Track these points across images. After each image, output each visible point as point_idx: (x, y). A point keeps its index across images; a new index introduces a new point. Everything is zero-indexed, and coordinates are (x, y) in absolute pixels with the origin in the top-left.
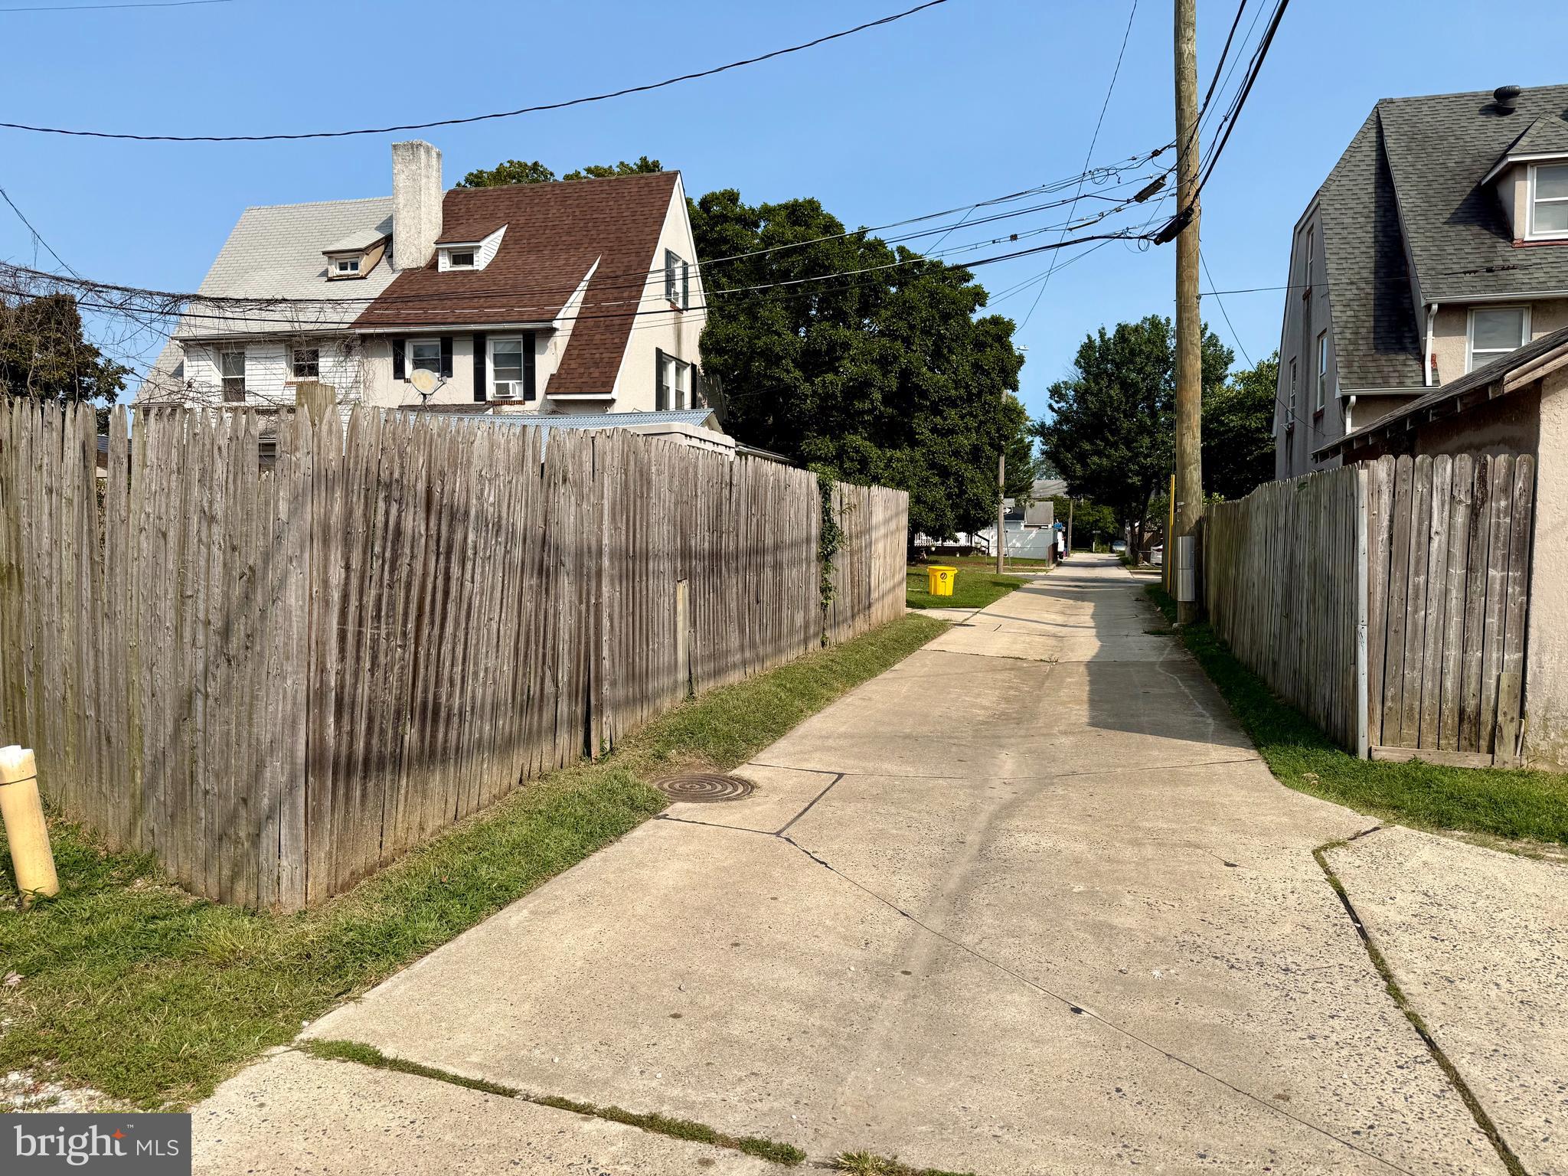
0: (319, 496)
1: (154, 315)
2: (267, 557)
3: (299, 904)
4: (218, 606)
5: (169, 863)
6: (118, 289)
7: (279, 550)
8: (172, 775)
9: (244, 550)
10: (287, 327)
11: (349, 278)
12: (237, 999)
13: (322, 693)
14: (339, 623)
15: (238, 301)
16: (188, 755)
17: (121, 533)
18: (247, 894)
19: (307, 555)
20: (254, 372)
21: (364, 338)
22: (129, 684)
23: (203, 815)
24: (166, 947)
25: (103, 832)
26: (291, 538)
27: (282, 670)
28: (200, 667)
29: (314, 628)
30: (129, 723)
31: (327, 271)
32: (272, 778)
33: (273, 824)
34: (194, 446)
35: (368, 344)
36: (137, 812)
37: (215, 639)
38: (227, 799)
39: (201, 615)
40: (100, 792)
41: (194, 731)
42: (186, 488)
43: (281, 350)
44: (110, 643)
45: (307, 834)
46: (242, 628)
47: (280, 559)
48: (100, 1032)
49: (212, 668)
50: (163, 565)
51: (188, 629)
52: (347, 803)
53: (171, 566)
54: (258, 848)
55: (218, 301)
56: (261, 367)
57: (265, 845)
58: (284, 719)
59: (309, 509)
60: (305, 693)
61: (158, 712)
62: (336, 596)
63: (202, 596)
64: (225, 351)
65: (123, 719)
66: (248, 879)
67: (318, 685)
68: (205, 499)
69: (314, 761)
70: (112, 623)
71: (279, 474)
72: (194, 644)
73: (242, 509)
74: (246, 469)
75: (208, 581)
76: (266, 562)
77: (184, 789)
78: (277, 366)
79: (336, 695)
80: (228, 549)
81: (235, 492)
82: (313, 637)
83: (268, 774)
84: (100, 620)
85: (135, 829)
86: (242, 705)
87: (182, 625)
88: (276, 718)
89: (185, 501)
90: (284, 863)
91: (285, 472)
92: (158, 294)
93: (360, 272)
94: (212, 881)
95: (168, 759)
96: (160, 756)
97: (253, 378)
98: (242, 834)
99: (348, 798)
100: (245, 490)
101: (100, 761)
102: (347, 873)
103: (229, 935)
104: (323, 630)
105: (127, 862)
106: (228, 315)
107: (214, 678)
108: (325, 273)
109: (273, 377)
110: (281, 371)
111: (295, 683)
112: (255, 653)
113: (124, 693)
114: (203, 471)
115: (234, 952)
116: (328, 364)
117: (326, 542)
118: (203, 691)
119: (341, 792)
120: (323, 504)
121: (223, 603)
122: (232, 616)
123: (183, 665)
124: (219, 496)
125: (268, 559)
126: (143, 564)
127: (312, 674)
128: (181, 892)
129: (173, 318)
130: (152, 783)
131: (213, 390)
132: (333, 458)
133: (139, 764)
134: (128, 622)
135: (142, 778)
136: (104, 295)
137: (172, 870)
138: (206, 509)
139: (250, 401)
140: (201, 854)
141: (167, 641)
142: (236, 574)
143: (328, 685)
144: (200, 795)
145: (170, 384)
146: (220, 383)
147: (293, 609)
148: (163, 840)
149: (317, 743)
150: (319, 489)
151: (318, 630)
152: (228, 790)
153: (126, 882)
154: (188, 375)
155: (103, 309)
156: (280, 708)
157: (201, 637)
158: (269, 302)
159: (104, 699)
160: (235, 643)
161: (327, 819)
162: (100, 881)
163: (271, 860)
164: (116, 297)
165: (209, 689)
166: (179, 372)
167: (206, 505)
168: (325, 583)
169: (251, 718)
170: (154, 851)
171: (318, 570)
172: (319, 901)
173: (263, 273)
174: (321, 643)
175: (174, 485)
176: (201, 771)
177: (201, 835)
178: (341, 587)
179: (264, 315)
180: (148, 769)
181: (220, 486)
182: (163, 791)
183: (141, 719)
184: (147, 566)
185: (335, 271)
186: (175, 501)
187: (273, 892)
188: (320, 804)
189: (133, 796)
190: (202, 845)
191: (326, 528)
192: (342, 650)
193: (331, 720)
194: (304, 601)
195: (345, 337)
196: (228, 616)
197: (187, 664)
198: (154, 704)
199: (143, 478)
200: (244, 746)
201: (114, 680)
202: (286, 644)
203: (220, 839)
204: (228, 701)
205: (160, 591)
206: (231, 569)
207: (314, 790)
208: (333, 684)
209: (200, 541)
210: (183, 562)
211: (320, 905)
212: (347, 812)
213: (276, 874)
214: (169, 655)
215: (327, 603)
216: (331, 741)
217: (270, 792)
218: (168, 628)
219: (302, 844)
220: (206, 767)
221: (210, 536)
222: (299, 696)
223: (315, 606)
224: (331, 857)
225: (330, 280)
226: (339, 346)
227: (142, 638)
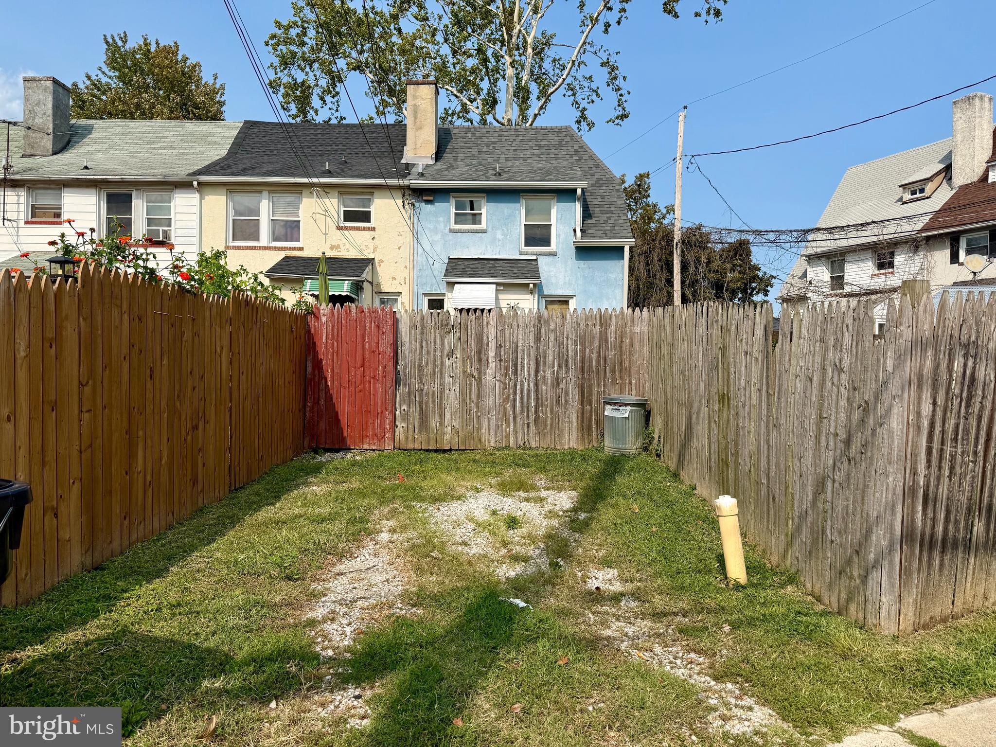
0: (916, 355)
1: (792, 244)
2: (877, 395)
3: (894, 630)
4: (843, 425)
5: (807, 580)
6: (773, 231)
7: (886, 391)
8: (810, 527)
9: (861, 391)
10: (875, 239)
11: (918, 200)
12: (854, 683)
13: (914, 489)
14: (927, 442)
15: (843, 227)
16: (821, 516)
17: (785, 378)
18: (857, 614)
19: (906, 395)
20: (850, 271)
21: (928, 238)
22: (787, 468)
23: (829, 555)
24: (809, 634)
25: (769, 552)
26: (894, 383)
27: (886, 470)
28: (831, 462)
29: (910, 444)
30: (786, 491)
31: (901, 198)
32: (877, 541)
33: (877, 571)
34: (831, 325)
35: (931, 242)
36: (789, 545)
37: (840, 446)
38: (845, 548)
39: (832, 430)
40: (768, 528)
41: (825, 502)
42: (826, 351)
43: (869, 254)
44: (776, 442)
45: (900, 584)
46: (859, 440)
47: (886, 397)
48: (774, 676)
49: (838, 463)
50: (809, 398)
51: (824, 438)
52: (929, 568)
53: (814, 398)
54: (866, 585)
55: (830, 230)
56: (856, 266)
57: (870, 584)
58: (886, 503)
59: (909, 365)
60: (902, 488)
61: (804, 487)
62: (925, 423)
63: (833, 418)
64: (833, 259)
65: (783, 488)
66: (858, 604)
67: (911, 484)
68: (837, 358)
69: (907, 535)
70: (778, 431)
71: (888, 341)
72: (827, 447)
73: (861, 364)
74: (864, 338)
75: (837, 409)
76: (876, 398)
77: (818, 537)
78: (866, 265)
79: (924, 491)
80: (851, 389)
81: (857, 353)
82: (909, 450)
83: (874, 538)
84: (771, 429)
85: (787, 555)
86: (857, 490)
87: (820, 435)
88: (881, 502)
89: (824, 360)
90: (884, 599)
91: (892, 340)
92: (795, 231)
93: (926, 194)
94: (834, 599)
95: (808, 517)
96: (804, 513)
97: (850, 274)
98: (855, 574)
99: (930, 564)
100: (863, 352)
101: (768, 510)
102: (928, 617)
103: (847, 638)
104: (915, 446)
105: (782, 574)
106: (836, 237)
107: (840, 470)
108: (901, 199)
109: (863, 272)
110: (868, 268)
111: (895, 480)
112: (867, 456)
113: (784, 472)
114: (836, 340)
115: (851, 650)
116: (901, 260)
117: (920, 387)
118: (832, 477)
119: (925, 559)
120: (919, 360)
121: (846, 423)
122: (852, 432)
123: (820, 460)
124: (846, 355)
125: (878, 397)
126: (797, 397)
127: (907, 476)
128: (814, 600)
129: (803, 244)
130: (798, 529)
131: (825, 284)
132: (926, 330)
133: (791, 516)
134: (788, 430)
135: (792, 525)
136: (765, 236)
137: (809, 585)
138: (838, 364)
139: (848, 289)
140: (827, 580)
141: (810, 444)
142: (855, 405)
143: (918, 484)
144: (828, 542)
145: (798, 283)
146: (829, 279)
147: (895, 430)
148: (804, 565)
149: (910, 523)
150: (916, 351)
151: (912, 445)
152: (846, 543)
153: (782, 586)
154: (809, 277)
155: (765, 244)
156: (884, 496)
157: (831, 444)
158: (863, 225)
159: (772, 474)
160: (854, 450)
161: (915, 576)
162: (768, 582)
163: (874, 595)
164: (771, 236)
165: (836, 477)
166: (804, 275)
167: (837, 361)
168: (919, 414)
169: (863, 499)
170: (798, 570)
171: (914, 405)
172: (907, 632)
173: (858, 207)
174: (915, 455)
175: (817, 349)
176: (829, 527)
177: (828, 568)
178: (929, 417)
179: (860, 234)
180: (796, 520)
181: (847, 350)
182: (805, 535)
183: (793, 489)
184: (800, 398)
185: (907, 196)
186: (818, 359)
187: (875, 617)
188: (910, 565)
189: (787, 535)
190: (828, 575)
191: (920, 377)
192: (929, 461)
193: (920, 508)
194: (903, 426)
195: (914, 240)
196: (849, 432)
197: (823, 459)
198: (801, 482)
199: (799, 345)
200: (858, 516)
201: (778, 464)
202: (889, 453)
203: (840, 573)
204: (848, 487)
205: (807, 413)
206: (853, 402)
207: (906, 555)
208: (922, 484)
209: (833, 383)
210: (822, 396)
211: (908, 635)
212: (929, 574)
213: (878, 606)
214: (811, 452)
215: (919, 428)
216: (919, 523)
217: (875, 549)
218: (811, 436)
219: (897, 590)
220: (832, 526)
221: (839, 380)
222: (898, 489)
223: (911, 430)
224: (916, 604)
225: (904, 203)
226: (909, 247)
227: (795, 440)
